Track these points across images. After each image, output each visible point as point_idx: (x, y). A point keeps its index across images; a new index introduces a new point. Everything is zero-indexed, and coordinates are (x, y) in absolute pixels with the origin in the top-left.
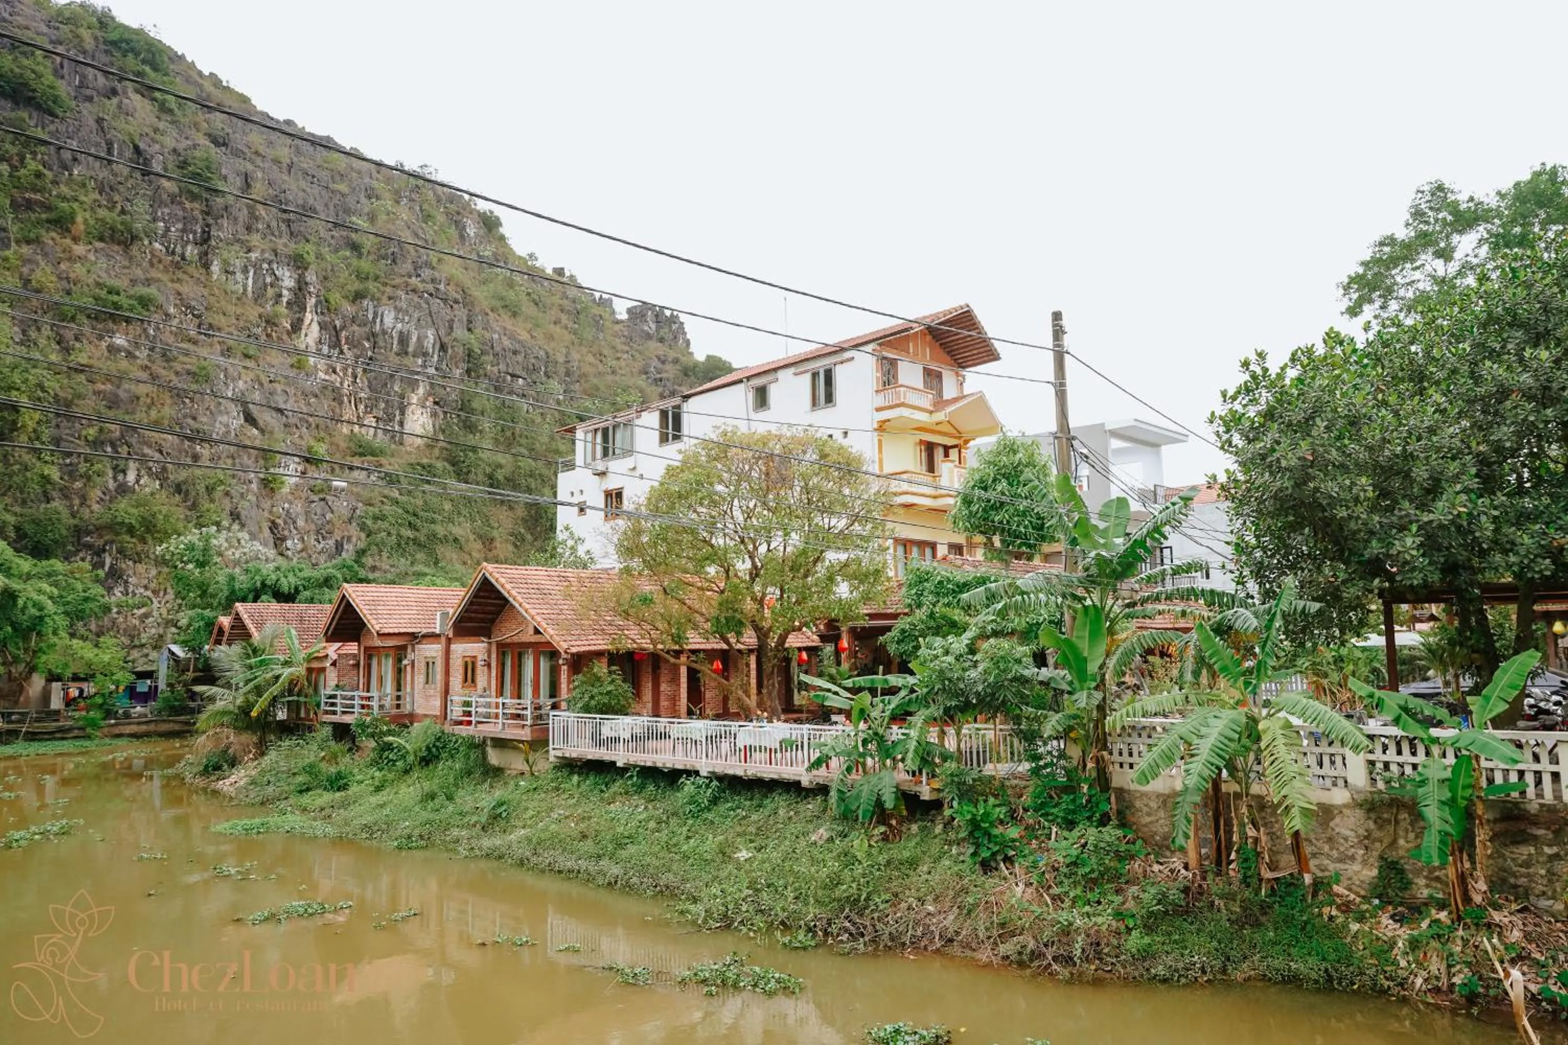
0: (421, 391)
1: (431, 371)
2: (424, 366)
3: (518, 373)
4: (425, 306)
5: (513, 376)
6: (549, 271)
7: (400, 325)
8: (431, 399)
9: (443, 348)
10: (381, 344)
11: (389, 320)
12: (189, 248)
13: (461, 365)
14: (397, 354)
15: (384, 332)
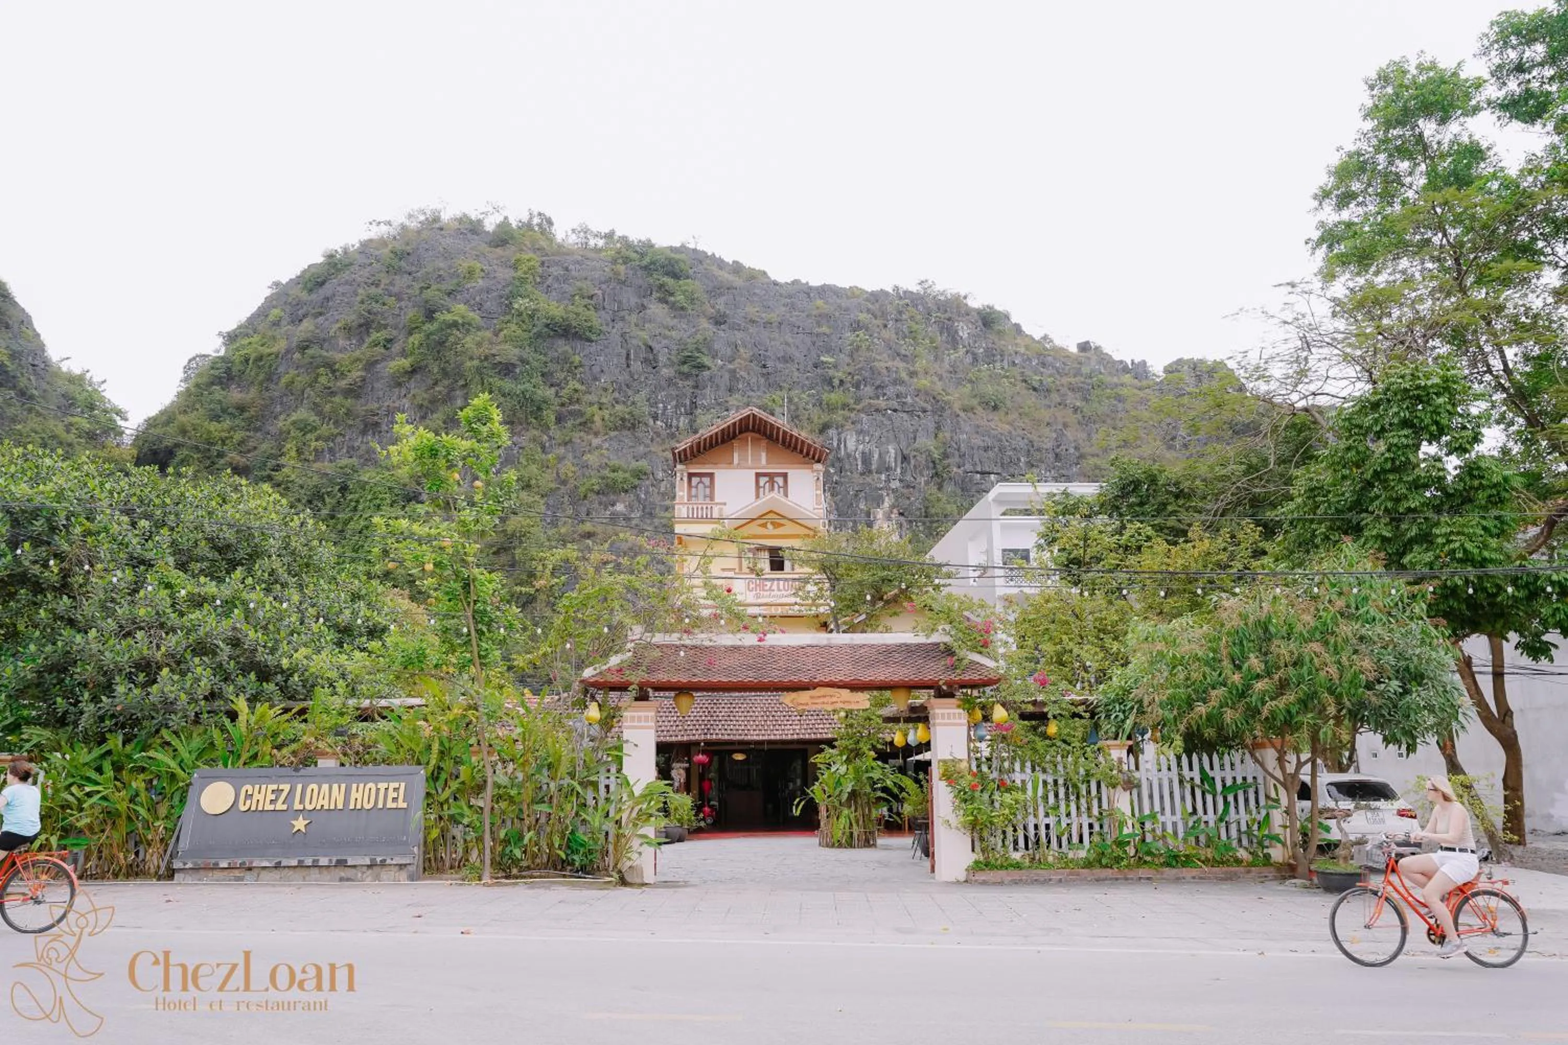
0: (887, 504)
1: (895, 484)
2: (888, 481)
3: (987, 470)
4: (887, 422)
5: (982, 473)
6: (1074, 349)
7: (861, 447)
8: (895, 511)
9: (905, 458)
10: (847, 467)
11: (851, 443)
12: (682, 419)
13: (926, 472)
14: (862, 474)
15: (849, 456)
